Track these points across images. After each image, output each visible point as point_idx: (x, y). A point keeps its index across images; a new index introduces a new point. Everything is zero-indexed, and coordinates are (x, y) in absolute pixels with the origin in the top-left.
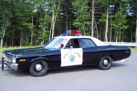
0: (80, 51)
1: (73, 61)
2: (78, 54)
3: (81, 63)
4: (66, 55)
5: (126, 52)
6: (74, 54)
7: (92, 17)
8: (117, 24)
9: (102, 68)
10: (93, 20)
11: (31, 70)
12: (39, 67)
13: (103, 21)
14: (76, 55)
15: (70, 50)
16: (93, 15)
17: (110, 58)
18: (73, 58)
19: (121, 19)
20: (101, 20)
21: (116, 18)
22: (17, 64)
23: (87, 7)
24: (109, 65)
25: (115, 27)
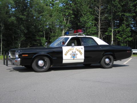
0: (82, 48)
1: (75, 58)
2: (80, 52)
3: (83, 61)
4: (67, 52)
5: (127, 52)
6: (75, 51)
7: (98, 31)
8: (122, 36)
9: (104, 67)
10: (99, 34)
11: (34, 65)
12: (41, 63)
13: (109, 34)
14: (77, 52)
15: (72, 47)
16: (99, 29)
17: (111, 57)
18: (75, 55)
19: (125, 32)
20: (107, 33)
21: (120, 31)
22: (20, 59)
23: (94, 22)
24: (111, 64)
25: (119, 39)
